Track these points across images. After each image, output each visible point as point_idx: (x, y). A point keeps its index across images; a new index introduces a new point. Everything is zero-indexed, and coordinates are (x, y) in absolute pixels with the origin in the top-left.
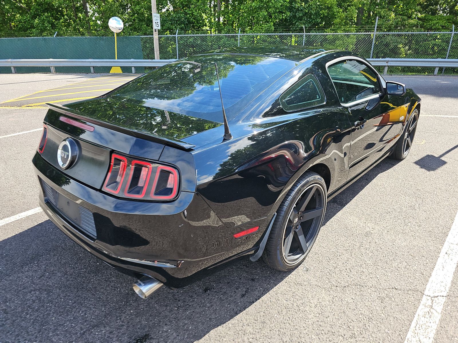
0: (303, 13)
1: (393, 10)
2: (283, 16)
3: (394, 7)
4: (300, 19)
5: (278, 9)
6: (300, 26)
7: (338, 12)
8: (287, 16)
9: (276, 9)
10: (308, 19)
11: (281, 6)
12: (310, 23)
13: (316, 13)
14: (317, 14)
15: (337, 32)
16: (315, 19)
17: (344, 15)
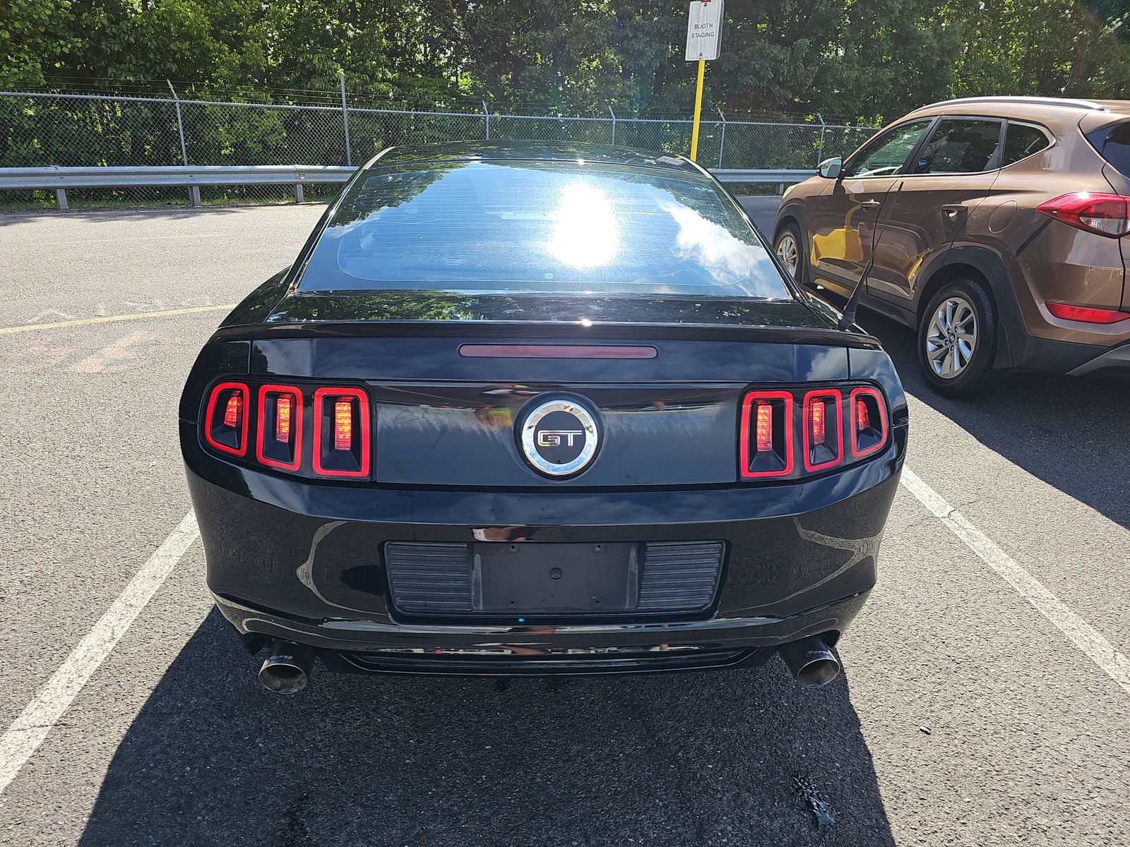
0: (121, 44)
1: (334, 58)
2: (61, 47)
3: (334, 51)
4: (117, 58)
5: (43, 24)
6: (123, 78)
7: (221, 51)
8: (73, 48)
9: (35, 23)
10: (141, 62)
11: (51, 17)
12: (147, 71)
13: (158, 49)
14: (163, 50)
15: (231, 101)
16: (160, 63)
17: (237, 59)
